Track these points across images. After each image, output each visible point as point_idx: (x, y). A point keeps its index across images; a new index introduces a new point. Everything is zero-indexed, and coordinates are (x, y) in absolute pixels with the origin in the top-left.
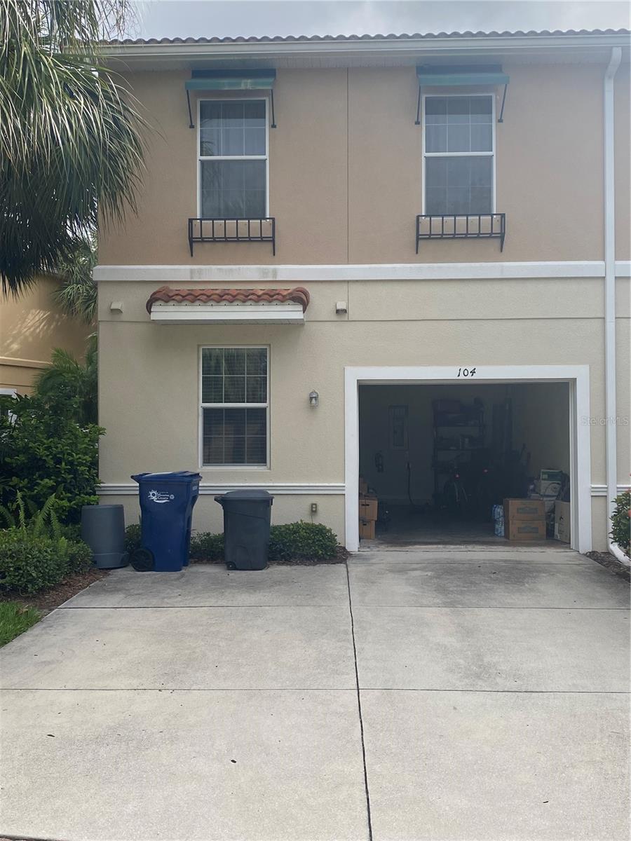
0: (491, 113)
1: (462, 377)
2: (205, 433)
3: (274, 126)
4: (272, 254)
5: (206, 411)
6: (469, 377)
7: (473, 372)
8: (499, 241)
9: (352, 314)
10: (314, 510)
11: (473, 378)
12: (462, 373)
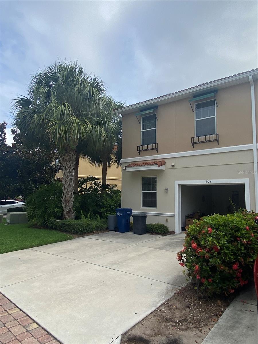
0: (215, 105)
1: (207, 183)
2: (143, 198)
3: (157, 120)
4: (157, 152)
5: (143, 193)
6: (209, 183)
7: (210, 182)
8: (217, 142)
9: (176, 167)
10: (167, 220)
11: (210, 183)
12: (207, 181)
